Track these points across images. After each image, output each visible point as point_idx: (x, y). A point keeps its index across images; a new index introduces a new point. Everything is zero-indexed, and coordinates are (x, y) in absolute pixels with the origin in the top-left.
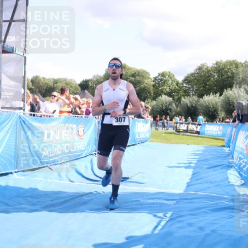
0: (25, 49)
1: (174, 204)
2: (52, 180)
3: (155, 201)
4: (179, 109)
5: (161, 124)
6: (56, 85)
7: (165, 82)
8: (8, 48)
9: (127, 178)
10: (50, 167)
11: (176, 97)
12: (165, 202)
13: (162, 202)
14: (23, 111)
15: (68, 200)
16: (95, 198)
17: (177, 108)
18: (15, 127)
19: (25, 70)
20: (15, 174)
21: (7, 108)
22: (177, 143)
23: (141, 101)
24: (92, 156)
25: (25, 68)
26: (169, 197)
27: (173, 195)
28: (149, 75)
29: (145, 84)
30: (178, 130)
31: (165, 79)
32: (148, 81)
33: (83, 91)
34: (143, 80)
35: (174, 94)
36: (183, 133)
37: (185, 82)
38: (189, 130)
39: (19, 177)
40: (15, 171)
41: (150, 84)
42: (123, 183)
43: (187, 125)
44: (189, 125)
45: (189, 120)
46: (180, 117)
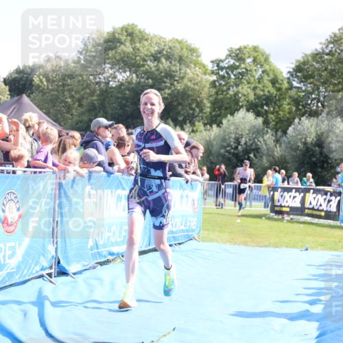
5: (230, 191)
22: (275, 245)
24: (40, 280)
29: (185, 81)
30: (276, 209)
31: (243, 66)
32: (194, 74)
33: (16, 98)
34: (180, 69)
35: (265, 108)
36: (291, 216)
37: (297, 77)
38: (308, 209)
41: (201, 82)
43: (302, 194)
44: (307, 194)
45: (308, 180)
46: (283, 171)
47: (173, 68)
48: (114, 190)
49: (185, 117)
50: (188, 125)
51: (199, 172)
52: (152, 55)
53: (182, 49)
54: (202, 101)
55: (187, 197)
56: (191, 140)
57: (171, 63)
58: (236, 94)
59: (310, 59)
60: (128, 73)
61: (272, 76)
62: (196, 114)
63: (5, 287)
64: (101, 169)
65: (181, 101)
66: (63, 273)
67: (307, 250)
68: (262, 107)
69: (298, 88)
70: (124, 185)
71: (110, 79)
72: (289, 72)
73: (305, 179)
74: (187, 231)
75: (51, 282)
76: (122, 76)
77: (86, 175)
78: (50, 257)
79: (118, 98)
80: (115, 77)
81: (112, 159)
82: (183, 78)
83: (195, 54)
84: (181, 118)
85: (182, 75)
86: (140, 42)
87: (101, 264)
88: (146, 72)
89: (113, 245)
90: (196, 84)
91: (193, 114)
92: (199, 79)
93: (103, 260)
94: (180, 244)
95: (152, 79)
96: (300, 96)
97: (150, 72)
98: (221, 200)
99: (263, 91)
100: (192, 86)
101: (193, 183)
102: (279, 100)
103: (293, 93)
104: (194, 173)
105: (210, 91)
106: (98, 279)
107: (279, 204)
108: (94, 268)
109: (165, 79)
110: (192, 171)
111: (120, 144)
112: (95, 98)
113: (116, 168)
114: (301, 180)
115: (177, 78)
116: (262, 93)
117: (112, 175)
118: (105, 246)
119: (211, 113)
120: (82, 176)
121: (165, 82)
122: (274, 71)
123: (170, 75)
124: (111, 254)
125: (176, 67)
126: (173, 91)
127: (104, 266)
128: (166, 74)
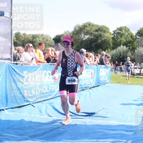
0: (11, 13)
1: (133, 135)
2: (34, 115)
3: (117, 132)
4: (133, 56)
5: (119, 69)
7: (122, 35)
9: (94, 113)
10: (33, 105)
11: (131, 47)
12: (125, 133)
13: (122, 133)
14: (10, 61)
15: (48, 131)
16: (69, 129)
17: (132, 56)
18: (5, 74)
20: (5, 110)
22: (133, 84)
23: (102, 50)
25: (11, 27)
26: (128, 128)
27: (131, 127)
28: (109, 30)
29: (105, 37)
30: (133, 74)
31: (122, 32)
32: (107, 35)
33: (56, 44)
34: (104, 34)
35: (129, 44)
36: (137, 76)
37: (138, 35)
38: (142, 74)
39: (9, 113)
40: (6, 108)
41: (110, 37)
42: (91, 117)
43: (140, 69)
44: (142, 69)
45: (142, 65)
46: (135, 63)
47: (102, 34)
49: (105, 48)
50: (107, 50)
51: (110, 63)
54: (110, 43)
56: (107, 55)
58: (120, 41)
59: (142, 30)
60: (88, 36)
61: (130, 35)
63: (55, 97)
65: (104, 43)
67: (142, 85)
68: (128, 44)
69: (139, 38)
70: (88, 68)
71: (83, 38)
72: (136, 34)
73: (141, 65)
76: (87, 37)
79: (86, 43)
82: (104, 37)
87: (82, 90)
90: (108, 38)
91: (107, 47)
92: (109, 37)
93: (83, 89)
94: (104, 84)
96: (139, 41)
97: (95, 35)
98: (116, 71)
99: (128, 39)
102: (133, 42)
103: (137, 40)
104: (108, 64)
106: (81, 95)
107: (133, 72)
108: (80, 91)
112: (79, 43)
114: (140, 65)
116: (128, 40)
118: (84, 85)
119: (112, 46)
121: (99, 38)
122: (131, 33)
124: (85, 87)
125: (102, 33)
126: (101, 40)
127: (83, 91)
128: (99, 35)
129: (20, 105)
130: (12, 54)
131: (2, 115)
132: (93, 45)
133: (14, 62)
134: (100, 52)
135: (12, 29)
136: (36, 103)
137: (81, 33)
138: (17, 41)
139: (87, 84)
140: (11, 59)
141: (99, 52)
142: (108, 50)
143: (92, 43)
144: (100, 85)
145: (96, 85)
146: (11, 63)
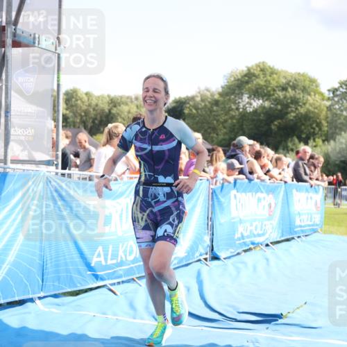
0: (58, 38)
2: (116, 317)
5: (345, 193)
6: (115, 109)
8: (25, 37)
9: (280, 316)
10: (112, 288)
14: (54, 167)
19: (58, 81)
20: (38, 302)
21: (23, 162)
23: (300, 142)
24: (199, 263)
25: (58, 77)
28: (317, 86)
29: (307, 106)
32: (314, 100)
34: (303, 97)
39: (47, 310)
40: (39, 295)
41: (320, 106)
42: (271, 326)
47: (298, 96)
48: (254, 193)
49: (307, 135)
50: (312, 141)
52: (280, 86)
53: (305, 81)
54: (320, 122)
55: (311, 198)
57: (296, 92)
60: (261, 101)
62: (316, 132)
64: (244, 177)
65: (304, 122)
66: (215, 258)
70: (262, 190)
71: (247, 106)
74: (312, 225)
75: (207, 265)
76: (257, 103)
77: (232, 182)
78: (206, 245)
79: (253, 120)
80: (251, 104)
81: (251, 169)
82: (304, 104)
83: (314, 84)
84: (304, 136)
85: (304, 101)
86: (270, 76)
87: (245, 251)
88: (276, 100)
89: (255, 236)
90: (316, 108)
91: (314, 132)
92: (318, 104)
93: (246, 248)
94: (306, 236)
95: (281, 105)
97: (279, 100)
98: (338, 201)
100: (313, 110)
101: (316, 187)
104: (317, 179)
105: (327, 114)
108: (241, 254)
109: (291, 105)
110: (315, 178)
111: (258, 156)
113: (255, 176)
115: (301, 104)
117: (252, 182)
118: (248, 237)
119: (328, 131)
120: (230, 183)
121: (291, 107)
123: (295, 101)
124: (253, 243)
125: (300, 95)
126: (297, 114)
127: (248, 253)
128: (292, 101)
129: (77, 287)
130: (57, 150)
131: (29, 313)
132: (273, 127)
133: (64, 171)
134: (294, 147)
135: (61, 83)
136: (119, 283)
137: (242, 94)
138: (68, 112)
139: (256, 233)
140: (55, 163)
141: (290, 145)
142: (314, 140)
143: (272, 122)
144: (293, 238)
145: (282, 236)
146: (57, 174)
